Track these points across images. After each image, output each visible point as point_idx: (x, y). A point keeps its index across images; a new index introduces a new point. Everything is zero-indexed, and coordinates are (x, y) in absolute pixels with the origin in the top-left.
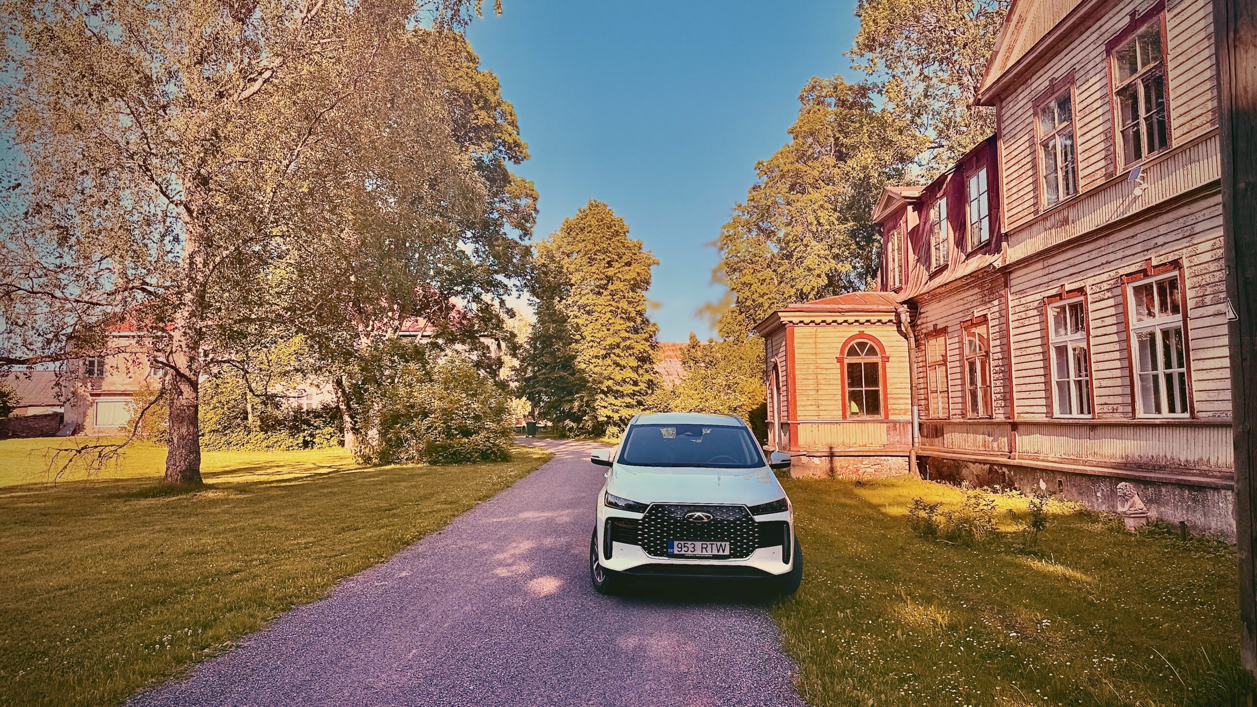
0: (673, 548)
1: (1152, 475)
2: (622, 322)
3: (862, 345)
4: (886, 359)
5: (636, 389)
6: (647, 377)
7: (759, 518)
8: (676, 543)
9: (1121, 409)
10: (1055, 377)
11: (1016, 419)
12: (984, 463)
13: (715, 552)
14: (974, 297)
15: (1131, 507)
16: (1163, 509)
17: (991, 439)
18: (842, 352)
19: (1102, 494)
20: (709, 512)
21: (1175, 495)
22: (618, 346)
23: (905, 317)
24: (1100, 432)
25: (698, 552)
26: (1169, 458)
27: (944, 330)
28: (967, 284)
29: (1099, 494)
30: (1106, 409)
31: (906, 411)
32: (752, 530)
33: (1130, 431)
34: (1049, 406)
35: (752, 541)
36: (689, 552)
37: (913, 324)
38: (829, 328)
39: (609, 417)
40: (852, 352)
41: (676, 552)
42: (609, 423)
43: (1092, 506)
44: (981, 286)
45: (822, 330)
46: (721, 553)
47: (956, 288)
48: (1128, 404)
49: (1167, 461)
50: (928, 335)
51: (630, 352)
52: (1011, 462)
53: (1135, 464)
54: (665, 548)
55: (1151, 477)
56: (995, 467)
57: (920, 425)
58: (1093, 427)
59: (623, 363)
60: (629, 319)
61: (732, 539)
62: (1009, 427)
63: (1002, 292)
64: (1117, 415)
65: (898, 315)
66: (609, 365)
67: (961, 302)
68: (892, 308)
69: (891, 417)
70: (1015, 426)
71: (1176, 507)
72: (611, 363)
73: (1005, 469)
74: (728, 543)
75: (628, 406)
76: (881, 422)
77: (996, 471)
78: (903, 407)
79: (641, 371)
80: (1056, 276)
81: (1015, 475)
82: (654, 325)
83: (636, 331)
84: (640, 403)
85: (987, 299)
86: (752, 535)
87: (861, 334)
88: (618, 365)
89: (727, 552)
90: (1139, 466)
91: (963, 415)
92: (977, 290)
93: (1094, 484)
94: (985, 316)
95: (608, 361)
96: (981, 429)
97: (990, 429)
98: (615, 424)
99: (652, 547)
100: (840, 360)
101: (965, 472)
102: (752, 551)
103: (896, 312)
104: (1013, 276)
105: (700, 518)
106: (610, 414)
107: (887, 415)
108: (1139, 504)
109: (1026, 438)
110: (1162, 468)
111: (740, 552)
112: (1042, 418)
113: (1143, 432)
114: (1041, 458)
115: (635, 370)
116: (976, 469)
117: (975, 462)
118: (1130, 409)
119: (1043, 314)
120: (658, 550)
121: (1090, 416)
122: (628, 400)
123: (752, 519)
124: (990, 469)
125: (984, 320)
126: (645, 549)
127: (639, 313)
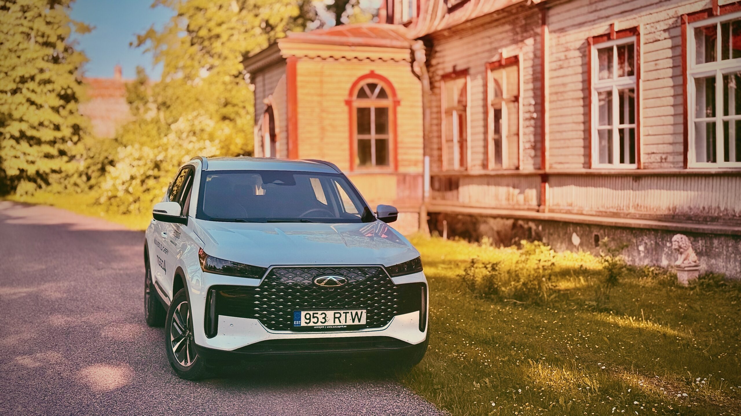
0: (300, 320)
1: (705, 227)
2: (38, 47)
3: (372, 87)
4: (397, 103)
5: (59, 135)
6: (72, 120)
7: (398, 280)
8: (303, 313)
9: (670, 158)
10: (596, 125)
11: (548, 170)
12: (508, 217)
13: (350, 322)
14: (504, 35)
15: (685, 260)
16: (713, 261)
17: (517, 191)
18: (351, 94)
19: (645, 248)
20: (341, 275)
21: (728, 247)
22: (32, 78)
23: (421, 55)
24: (644, 182)
25: (330, 323)
26: (722, 209)
27: (464, 73)
28: (497, 20)
29: (641, 248)
30: (653, 158)
31: (416, 163)
32: (391, 294)
33: (680, 182)
34: (588, 155)
35: (391, 307)
36: (319, 324)
37: (428, 64)
38: (336, 64)
39: (22, 171)
40: (362, 94)
41: (303, 324)
42: (22, 177)
43: (634, 261)
44: (513, 23)
45: (329, 67)
46: (356, 322)
47: (482, 25)
48: (678, 154)
49: (720, 212)
50: (446, 77)
51: (49, 87)
52: (541, 215)
53: (684, 215)
54: (289, 320)
55: (704, 229)
56: (521, 222)
57: (432, 178)
58: (637, 177)
59: (38, 101)
60: (47, 44)
61: (369, 305)
62: (539, 180)
63: (538, 30)
64: (665, 165)
65: (412, 53)
66: (20, 104)
67: (488, 40)
68: (406, 44)
69: (402, 170)
70: (545, 178)
71: (728, 258)
72: (24, 101)
73: (532, 225)
74: (364, 311)
75: (48, 156)
76: (391, 174)
77: (521, 226)
78: (413, 157)
79: (62, 112)
80: (604, 13)
81: (543, 229)
82: (80, 53)
83: (56, 60)
84: (62, 153)
85: (519, 38)
86: (391, 301)
87: (372, 74)
88: (32, 103)
89: (363, 321)
90: (688, 218)
91: (485, 166)
92: (507, 27)
93: (636, 237)
94: (516, 58)
95: (19, 98)
96: (505, 181)
97: (516, 180)
98: (31, 179)
99: (273, 319)
100: (348, 103)
101: (483, 228)
102: (390, 319)
103: (411, 49)
104: (552, 12)
105: (331, 282)
106: (25, 166)
107: (396, 167)
108: (693, 256)
109: (557, 190)
110: (714, 219)
111: (378, 320)
112: (578, 168)
113: (694, 182)
114: (575, 211)
115: (56, 110)
116: (496, 225)
117: (495, 217)
118: (681, 158)
119: (586, 55)
120: (281, 323)
121: (634, 166)
122: (46, 149)
123: (391, 282)
124: (514, 226)
125: (514, 61)
126: (263, 322)
127: (61, 38)
